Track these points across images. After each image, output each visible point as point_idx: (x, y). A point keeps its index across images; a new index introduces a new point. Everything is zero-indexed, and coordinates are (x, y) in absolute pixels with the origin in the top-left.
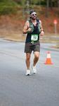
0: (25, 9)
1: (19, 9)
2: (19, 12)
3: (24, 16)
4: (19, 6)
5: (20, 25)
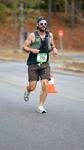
0: (18, 14)
1: (10, 15)
2: (9, 19)
3: (17, 25)
4: (9, 10)
5: (10, 37)
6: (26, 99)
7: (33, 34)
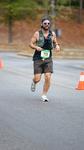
6: (33, 89)
7: (37, 33)
